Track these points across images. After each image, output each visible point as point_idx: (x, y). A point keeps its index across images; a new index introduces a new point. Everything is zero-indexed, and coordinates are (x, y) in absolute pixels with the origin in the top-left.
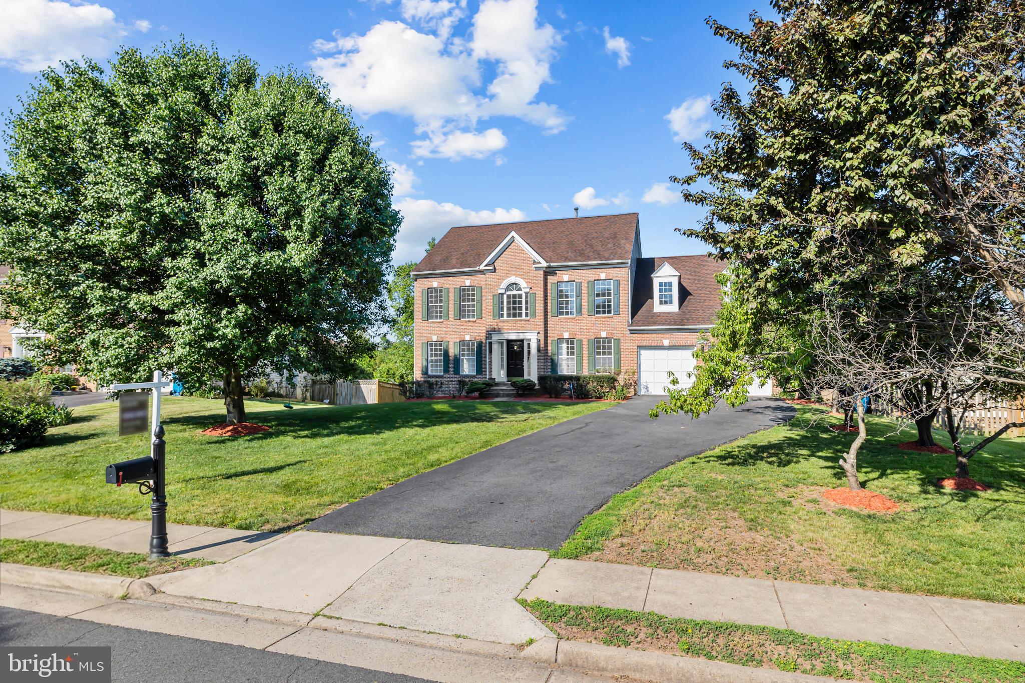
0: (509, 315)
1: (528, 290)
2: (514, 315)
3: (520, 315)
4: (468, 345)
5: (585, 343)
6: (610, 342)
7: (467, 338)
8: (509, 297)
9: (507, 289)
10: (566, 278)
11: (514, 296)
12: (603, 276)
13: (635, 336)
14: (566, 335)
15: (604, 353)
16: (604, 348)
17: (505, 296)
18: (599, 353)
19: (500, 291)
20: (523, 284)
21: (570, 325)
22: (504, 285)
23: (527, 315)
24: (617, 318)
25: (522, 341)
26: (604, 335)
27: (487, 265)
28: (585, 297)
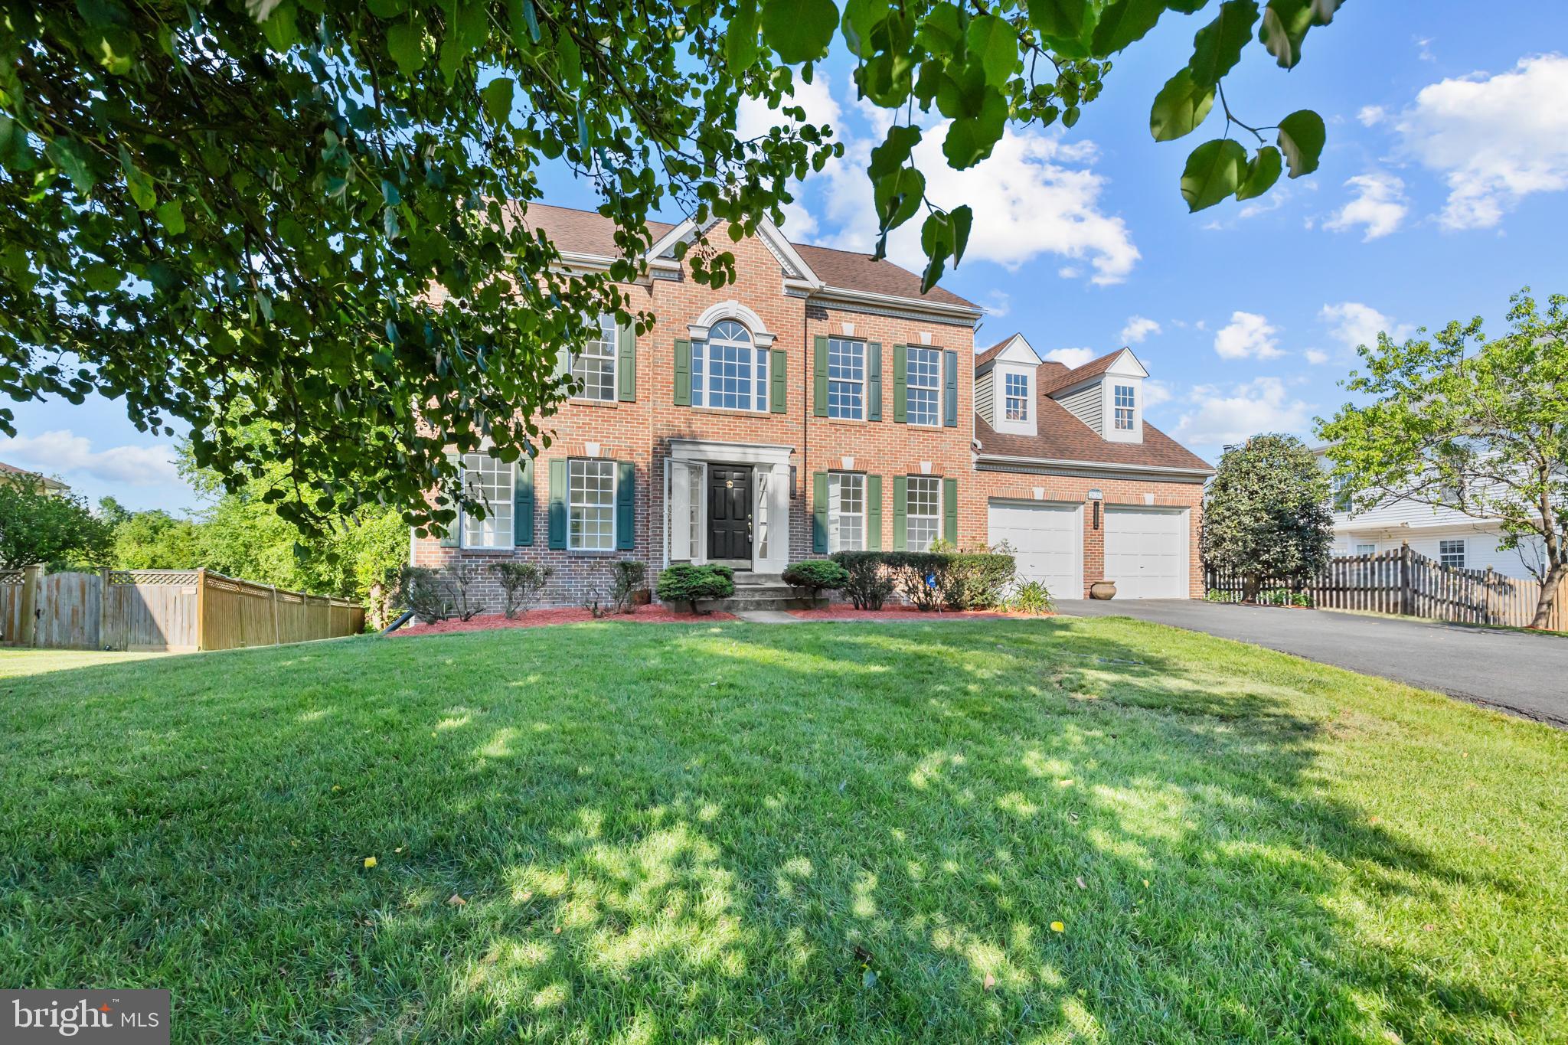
0: (715, 400)
1: (768, 342)
2: (730, 401)
3: (745, 402)
4: (592, 471)
5: (887, 483)
6: (934, 485)
7: (593, 450)
8: (716, 352)
9: (712, 331)
10: (848, 329)
11: (730, 353)
12: (926, 338)
13: (987, 476)
14: (848, 463)
15: (923, 510)
16: (923, 497)
17: (706, 349)
18: (912, 509)
19: (694, 333)
20: (756, 324)
21: (856, 440)
22: (706, 318)
23: (761, 404)
24: (951, 435)
25: (746, 468)
26: (926, 468)
27: (660, 257)
28: (888, 380)
